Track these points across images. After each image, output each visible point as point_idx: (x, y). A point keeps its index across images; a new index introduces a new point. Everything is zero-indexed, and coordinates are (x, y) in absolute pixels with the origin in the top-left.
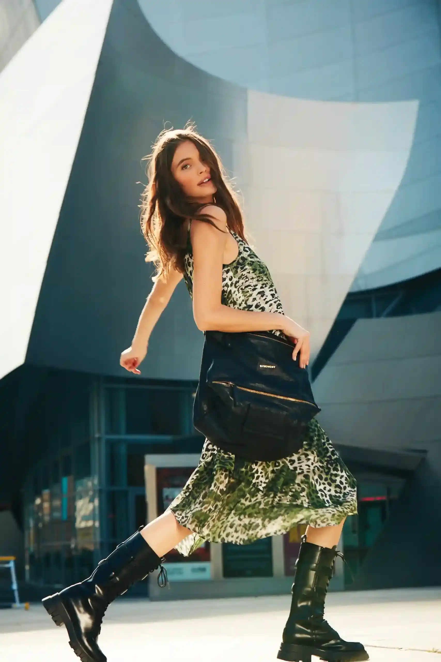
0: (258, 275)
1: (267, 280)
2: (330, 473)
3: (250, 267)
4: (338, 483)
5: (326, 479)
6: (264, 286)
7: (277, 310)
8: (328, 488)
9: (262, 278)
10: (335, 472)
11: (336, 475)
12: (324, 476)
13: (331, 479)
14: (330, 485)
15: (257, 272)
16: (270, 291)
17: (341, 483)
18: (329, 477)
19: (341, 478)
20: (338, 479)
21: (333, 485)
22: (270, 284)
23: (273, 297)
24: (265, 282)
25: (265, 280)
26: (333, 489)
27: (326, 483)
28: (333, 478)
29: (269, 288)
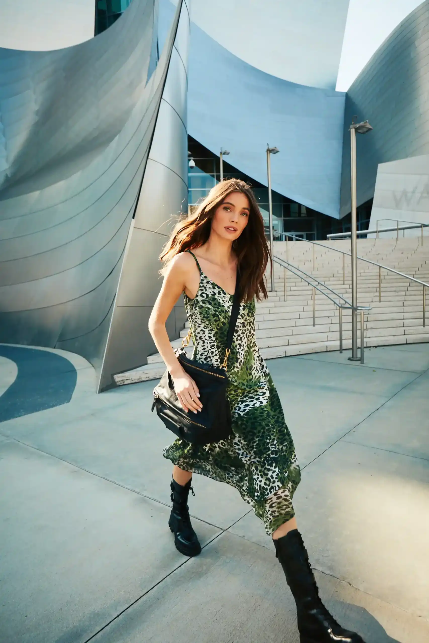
0: (202, 318)
1: (208, 325)
2: (264, 467)
3: (199, 310)
4: (269, 476)
5: (260, 472)
6: (205, 327)
7: (211, 349)
8: (260, 479)
9: (205, 321)
10: (269, 467)
11: (269, 470)
12: (259, 468)
13: (264, 472)
14: (262, 477)
15: (202, 316)
16: (208, 333)
17: (272, 477)
18: (263, 469)
19: (273, 473)
20: (270, 473)
21: (265, 477)
22: (210, 328)
23: (210, 339)
24: (206, 326)
25: (207, 324)
26: (263, 481)
27: (260, 474)
28: (266, 472)
29: (208, 331)
